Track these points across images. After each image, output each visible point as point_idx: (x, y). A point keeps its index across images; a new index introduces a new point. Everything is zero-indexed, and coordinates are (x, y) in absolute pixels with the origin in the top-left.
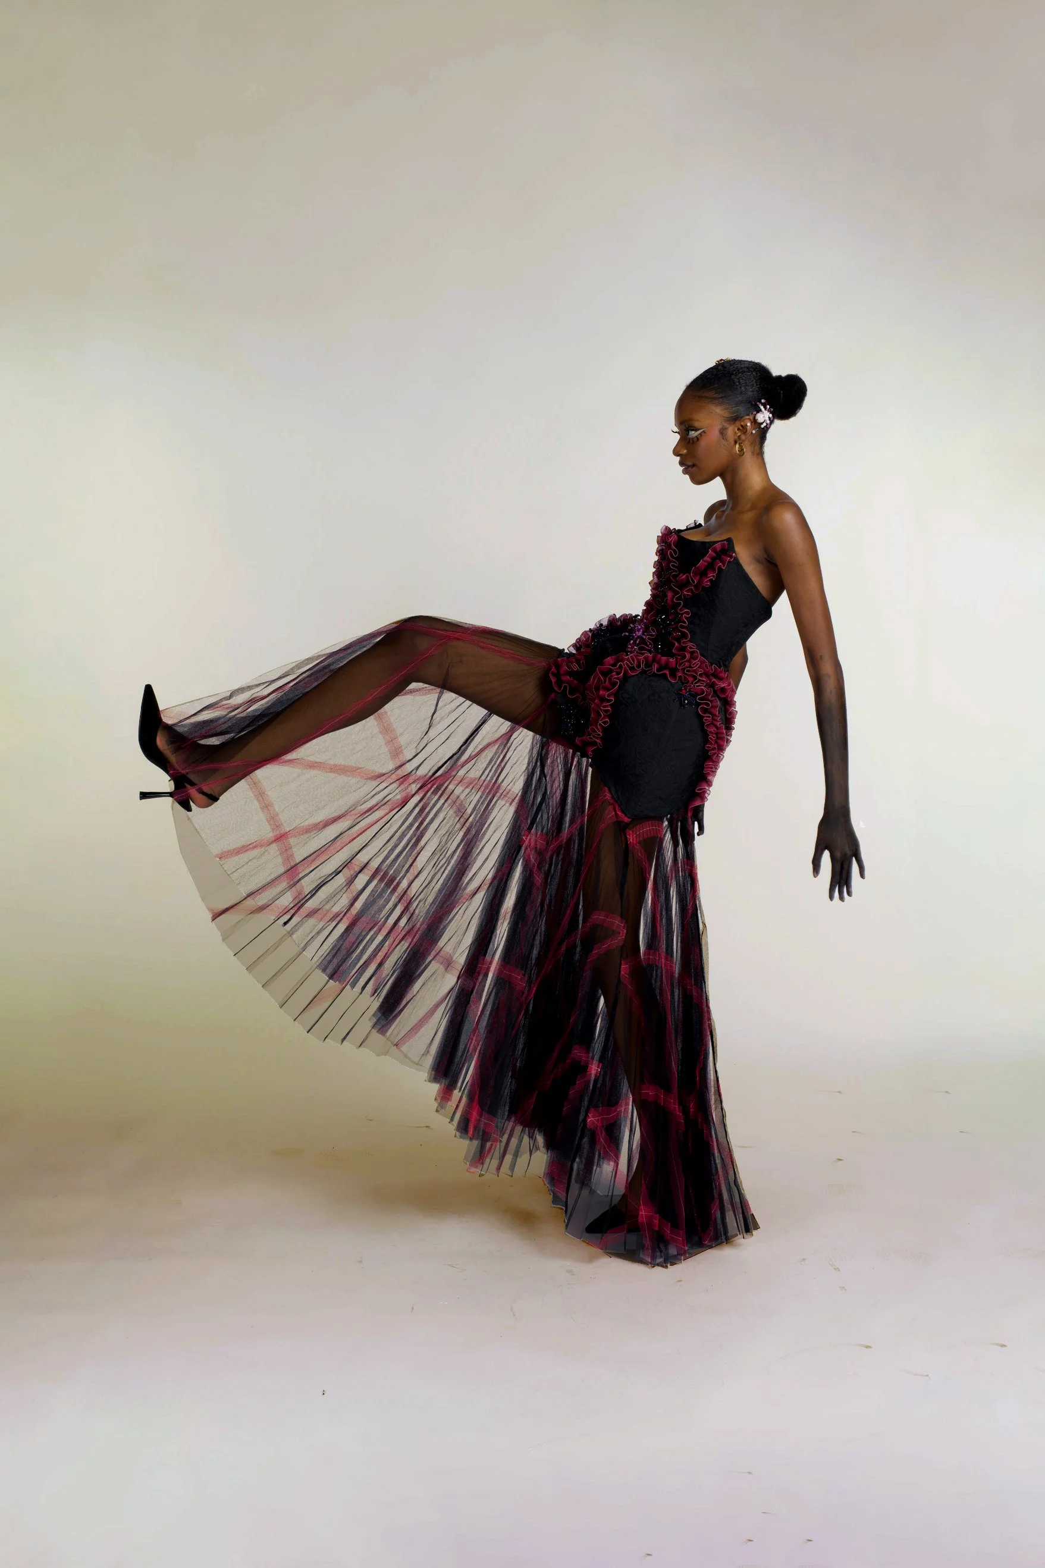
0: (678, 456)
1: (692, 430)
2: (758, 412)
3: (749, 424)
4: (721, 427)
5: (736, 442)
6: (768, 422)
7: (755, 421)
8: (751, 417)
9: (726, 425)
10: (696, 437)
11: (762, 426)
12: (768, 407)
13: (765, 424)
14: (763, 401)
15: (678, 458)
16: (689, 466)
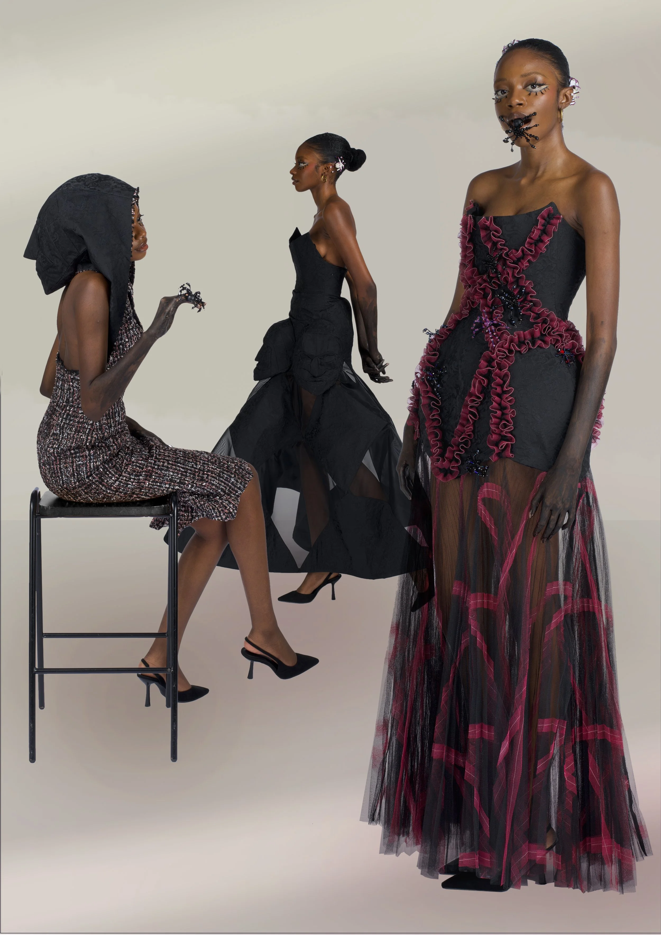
0: (292, 174)
1: (302, 163)
2: (337, 162)
3: (331, 167)
4: (317, 165)
5: (322, 175)
6: (341, 169)
7: (334, 167)
8: (333, 164)
9: (320, 165)
10: (303, 167)
11: (338, 170)
12: (343, 161)
13: (339, 169)
14: (341, 157)
15: (292, 176)
16: (296, 181)
